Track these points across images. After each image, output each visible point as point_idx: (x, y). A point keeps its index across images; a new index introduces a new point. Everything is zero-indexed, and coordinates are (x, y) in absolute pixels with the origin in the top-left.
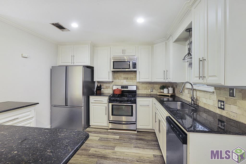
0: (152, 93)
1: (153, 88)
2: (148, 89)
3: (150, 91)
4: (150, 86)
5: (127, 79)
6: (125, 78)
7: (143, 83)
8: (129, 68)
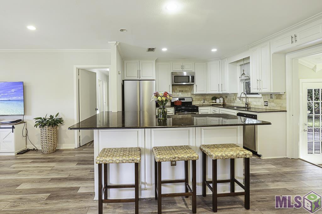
0: (204, 103)
1: (205, 100)
2: (201, 101)
3: (202, 102)
4: (202, 97)
5: (182, 91)
6: (180, 91)
7: (196, 95)
8: (189, 82)
